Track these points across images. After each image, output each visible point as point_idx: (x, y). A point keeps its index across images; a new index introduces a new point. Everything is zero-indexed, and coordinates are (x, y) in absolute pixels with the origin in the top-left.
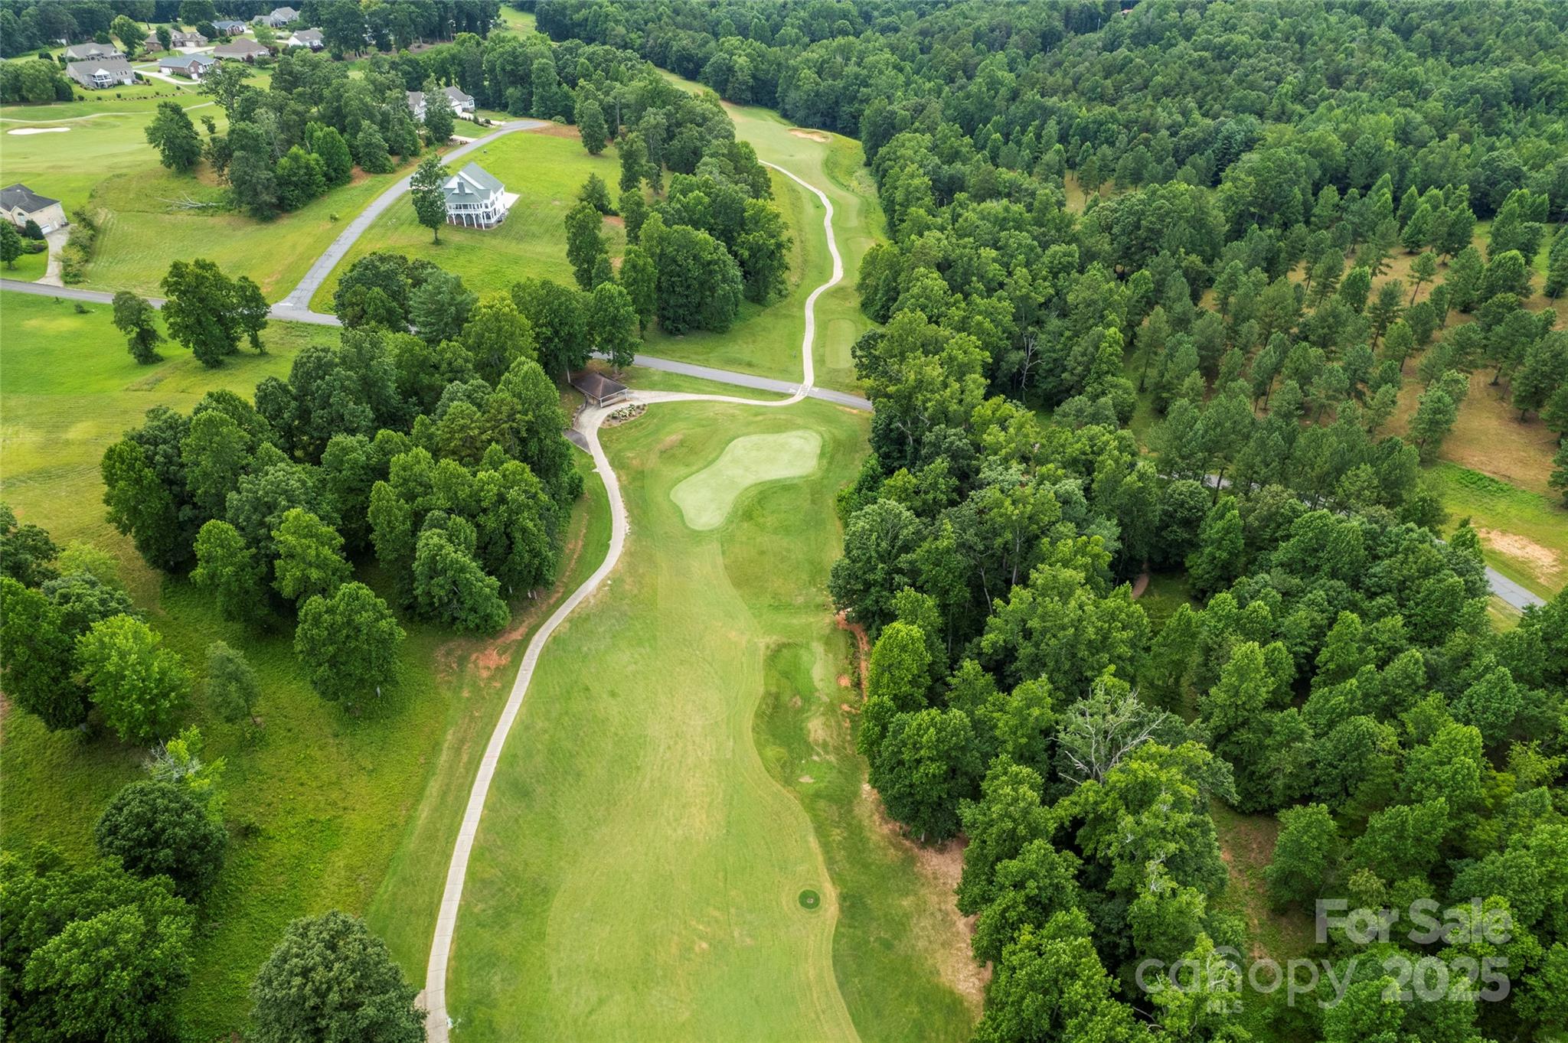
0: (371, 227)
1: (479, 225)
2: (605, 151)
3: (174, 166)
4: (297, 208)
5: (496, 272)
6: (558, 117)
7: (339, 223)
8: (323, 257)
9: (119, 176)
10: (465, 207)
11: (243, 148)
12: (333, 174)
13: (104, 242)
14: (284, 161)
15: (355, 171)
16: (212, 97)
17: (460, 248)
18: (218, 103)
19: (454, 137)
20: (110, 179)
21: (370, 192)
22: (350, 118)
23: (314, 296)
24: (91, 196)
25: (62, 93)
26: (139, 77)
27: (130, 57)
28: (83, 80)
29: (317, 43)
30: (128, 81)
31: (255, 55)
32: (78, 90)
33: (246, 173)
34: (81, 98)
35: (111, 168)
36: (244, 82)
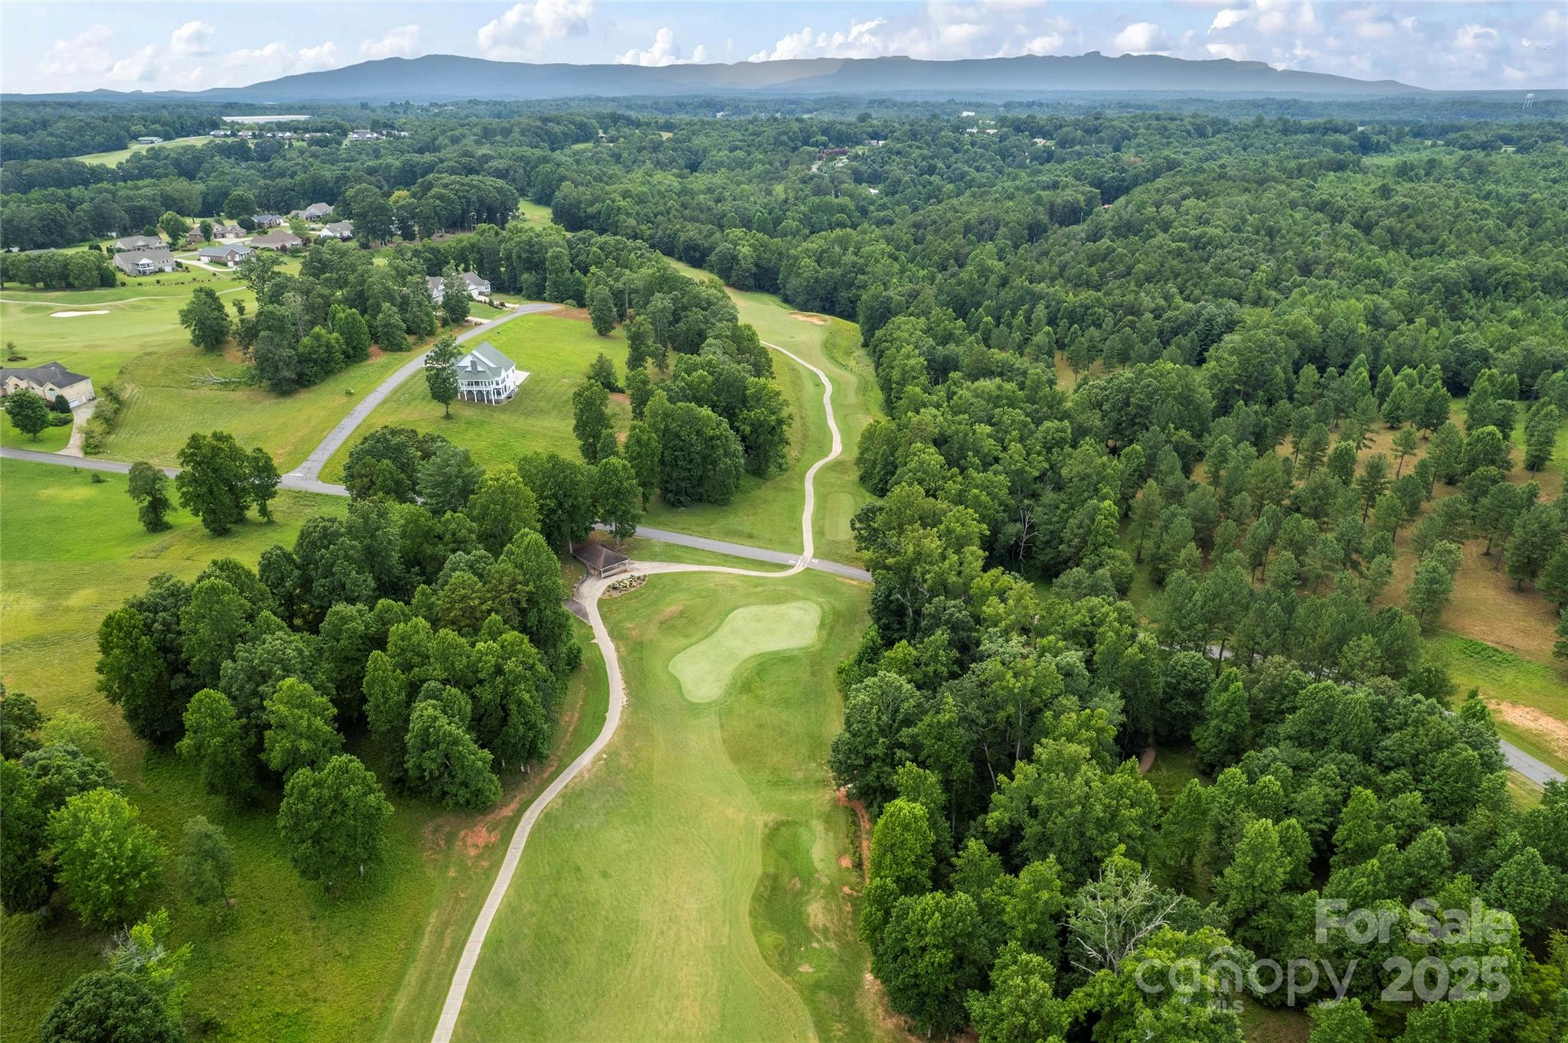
0: (384, 402)
1: (490, 401)
2: (613, 333)
3: (202, 345)
4: (315, 383)
5: (504, 445)
6: (569, 301)
7: (354, 398)
8: (336, 430)
9: (148, 354)
10: (477, 383)
11: (269, 328)
12: (351, 352)
13: (127, 415)
14: (306, 340)
15: (373, 349)
16: (245, 282)
17: (470, 423)
18: (249, 288)
19: (469, 318)
20: (141, 357)
21: (386, 369)
22: (371, 301)
23: (325, 466)
24: (121, 372)
25: (106, 280)
26: (179, 265)
27: (173, 247)
28: (127, 268)
29: (347, 233)
30: (168, 269)
31: (288, 245)
32: (120, 276)
33: (269, 351)
34: (123, 284)
35: (142, 346)
36: (276, 269)
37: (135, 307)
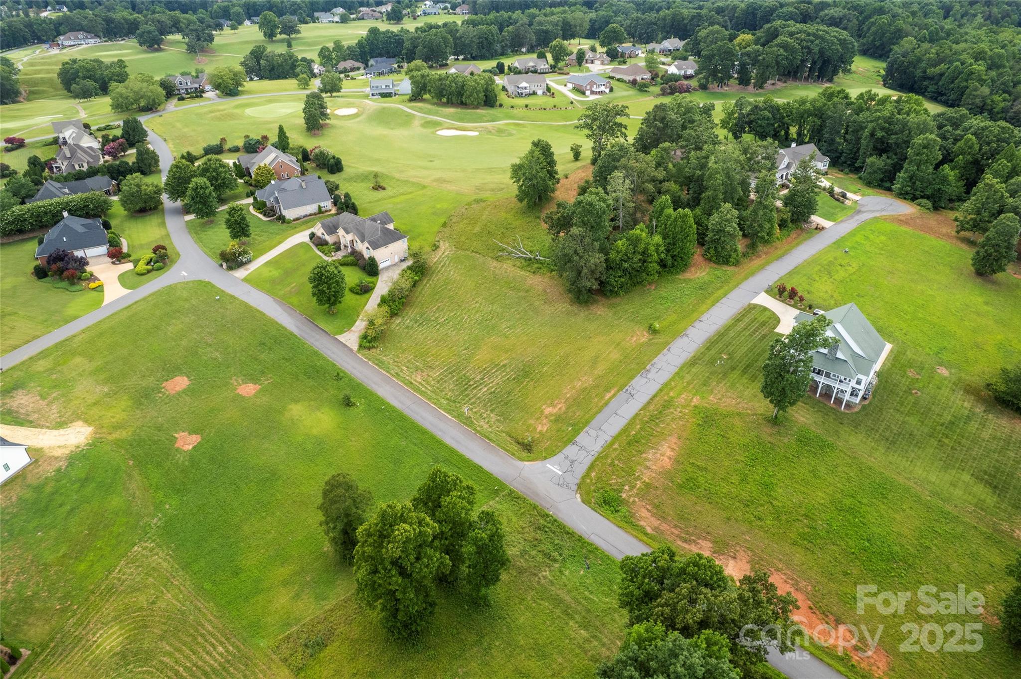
0: (693, 362)
3: (524, 205)
4: (617, 295)
6: (924, 201)
7: (659, 339)
8: (622, 395)
9: (478, 201)
11: (582, 223)
12: (670, 262)
14: (621, 243)
15: (697, 254)
16: (587, 132)
18: (588, 136)
19: (815, 219)
20: (469, 204)
21: (705, 293)
22: (709, 193)
23: (591, 467)
24: (445, 225)
25: (489, 100)
26: (548, 89)
27: (553, 69)
28: (511, 89)
29: (690, 72)
30: (540, 92)
31: (639, 78)
32: (502, 97)
33: (576, 252)
34: (501, 105)
35: (479, 189)
36: (619, 119)
37: (500, 131)
